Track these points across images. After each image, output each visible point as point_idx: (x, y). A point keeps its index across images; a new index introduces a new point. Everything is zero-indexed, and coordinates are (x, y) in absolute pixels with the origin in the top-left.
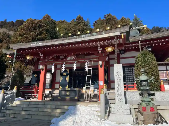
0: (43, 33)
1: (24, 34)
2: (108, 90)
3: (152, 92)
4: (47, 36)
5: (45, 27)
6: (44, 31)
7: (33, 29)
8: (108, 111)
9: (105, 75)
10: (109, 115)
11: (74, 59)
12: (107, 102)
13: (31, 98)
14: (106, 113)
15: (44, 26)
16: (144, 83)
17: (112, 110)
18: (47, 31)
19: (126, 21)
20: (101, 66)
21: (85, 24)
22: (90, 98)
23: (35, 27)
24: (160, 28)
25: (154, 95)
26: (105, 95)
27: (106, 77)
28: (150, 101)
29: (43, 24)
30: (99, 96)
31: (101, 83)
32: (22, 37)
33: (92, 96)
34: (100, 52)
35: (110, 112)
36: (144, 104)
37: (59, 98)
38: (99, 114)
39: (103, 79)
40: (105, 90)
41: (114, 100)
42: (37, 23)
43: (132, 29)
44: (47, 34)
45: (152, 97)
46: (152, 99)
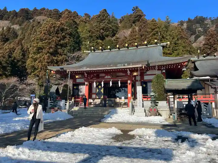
0: (66, 37)
1: (46, 39)
2: (133, 100)
3: (157, 101)
4: (70, 40)
5: (68, 31)
6: (67, 35)
7: (55, 34)
8: (133, 111)
9: (132, 88)
10: (134, 114)
11: (110, 77)
12: (133, 107)
13: (79, 105)
14: (132, 112)
15: (67, 29)
16: (152, 97)
17: (135, 111)
18: (70, 34)
19: (156, 24)
20: (130, 84)
21: (109, 20)
22: (122, 105)
23: (58, 30)
24: (204, 18)
25: (158, 103)
26: (132, 103)
27: (133, 90)
28: (155, 106)
29: (65, 27)
30: (128, 104)
31: (129, 95)
32: (44, 42)
33: (123, 104)
34: (129, 74)
35: (134, 112)
36: (151, 107)
37: (101, 105)
38: (129, 113)
39: (131, 92)
40: (132, 100)
41: (137, 106)
42: (59, 27)
43: (157, 45)
44: (70, 38)
45: (157, 104)
46: (157, 105)
